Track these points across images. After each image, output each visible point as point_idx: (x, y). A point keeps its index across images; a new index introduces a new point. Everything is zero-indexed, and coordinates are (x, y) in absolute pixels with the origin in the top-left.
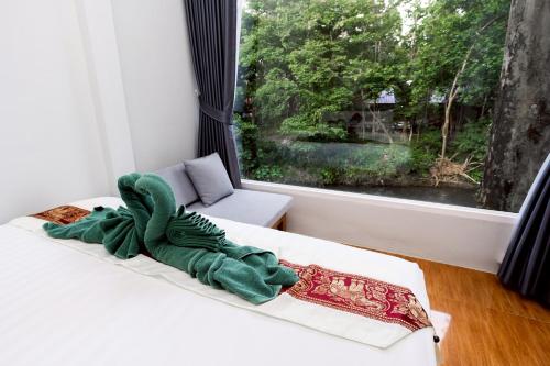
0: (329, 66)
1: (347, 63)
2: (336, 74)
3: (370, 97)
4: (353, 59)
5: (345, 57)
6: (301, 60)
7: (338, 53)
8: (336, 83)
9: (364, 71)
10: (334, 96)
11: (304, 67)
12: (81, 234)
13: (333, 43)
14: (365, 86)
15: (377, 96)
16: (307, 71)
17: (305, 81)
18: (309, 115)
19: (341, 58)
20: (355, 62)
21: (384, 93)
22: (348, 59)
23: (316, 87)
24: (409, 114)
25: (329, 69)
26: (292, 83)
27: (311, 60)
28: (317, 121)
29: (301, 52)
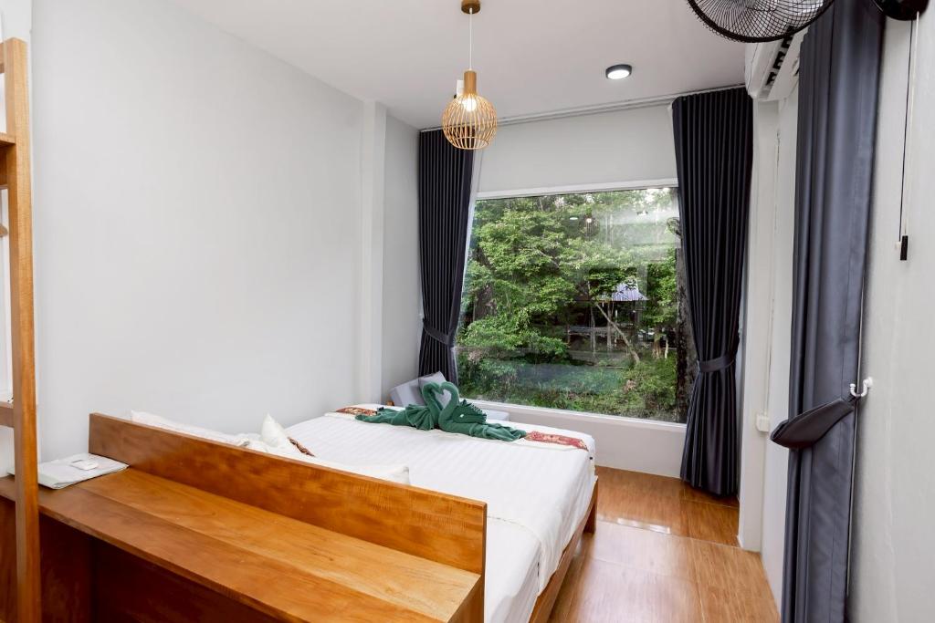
0: (538, 247)
1: (565, 245)
2: (549, 259)
3: (600, 292)
4: (574, 238)
5: (562, 235)
6: (499, 237)
7: (551, 229)
8: (550, 271)
9: (589, 255)
10: (546, 290)
11: (503, 247)
12: (390, 420)
13: (543, 215)
14: (592, 277)
15: (610, 292)
16: (507, 252)
17: (503, 266)
18: (509, 317)
19: (557, 236)
20: (577, 242)
21: (621, 286)
22: (567, 237)
23: (520, 276)
24: (660, 319)
25: (538, 252)
26: (483, 269)
27: (512, 238)
28: (521, 326)
29: (499, 226)
